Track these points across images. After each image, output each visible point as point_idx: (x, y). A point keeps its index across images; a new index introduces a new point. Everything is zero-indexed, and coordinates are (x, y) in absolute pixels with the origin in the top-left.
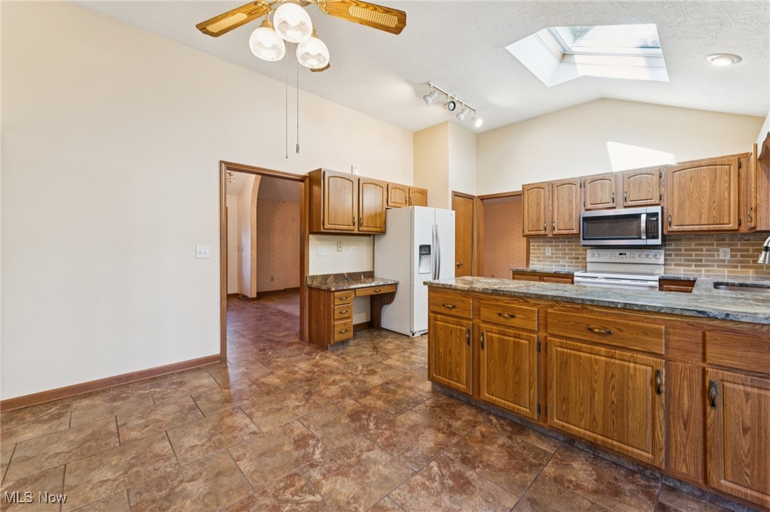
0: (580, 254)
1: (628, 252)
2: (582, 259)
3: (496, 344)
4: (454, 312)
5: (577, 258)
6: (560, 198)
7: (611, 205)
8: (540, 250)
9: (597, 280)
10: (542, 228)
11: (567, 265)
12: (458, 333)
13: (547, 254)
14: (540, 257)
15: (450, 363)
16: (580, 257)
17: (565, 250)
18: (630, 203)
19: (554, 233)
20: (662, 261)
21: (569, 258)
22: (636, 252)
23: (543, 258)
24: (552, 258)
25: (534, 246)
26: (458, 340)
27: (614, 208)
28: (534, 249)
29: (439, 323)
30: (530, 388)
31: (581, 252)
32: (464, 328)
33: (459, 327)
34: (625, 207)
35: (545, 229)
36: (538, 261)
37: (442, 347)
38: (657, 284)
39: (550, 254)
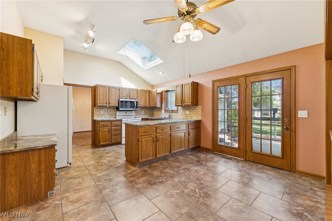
0: (113, 113)
1: (127, 112)
2: (114, 115)
3: (161, 139)
4: (149, 133)
5: (112, 115)
6: (112, 93)
7: (126, 97)
8: (98, 112)
9: (129, 121)
10: (105, 103)
11: (109, 117)
12: (150, 140)
13: (101, 113)
14: (98, 115)
15: (147, 152)
16: (113, 114)
17: (108, 112)
18: (131, 98)
19: (110, 105)
20: (134, 114)
21: (110, 115)
22: (129, 112)
23: (100, 115)
24: (103, 115)
25: (96, 110)
26: (150, 143)
27: (127, 99)
28: (96, 112)
29: (143, 139)
30: (168, 147)
31: (113, 112)
32: (152, 138)
33: (150, 138)
34: (130, 99)
35: (106, 104)
36: (97, 116)
37: (144, 148)
38: (141, 120)
39: (103, 114)
